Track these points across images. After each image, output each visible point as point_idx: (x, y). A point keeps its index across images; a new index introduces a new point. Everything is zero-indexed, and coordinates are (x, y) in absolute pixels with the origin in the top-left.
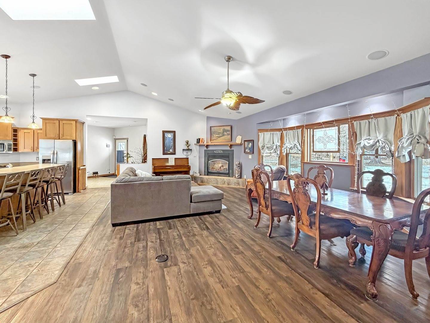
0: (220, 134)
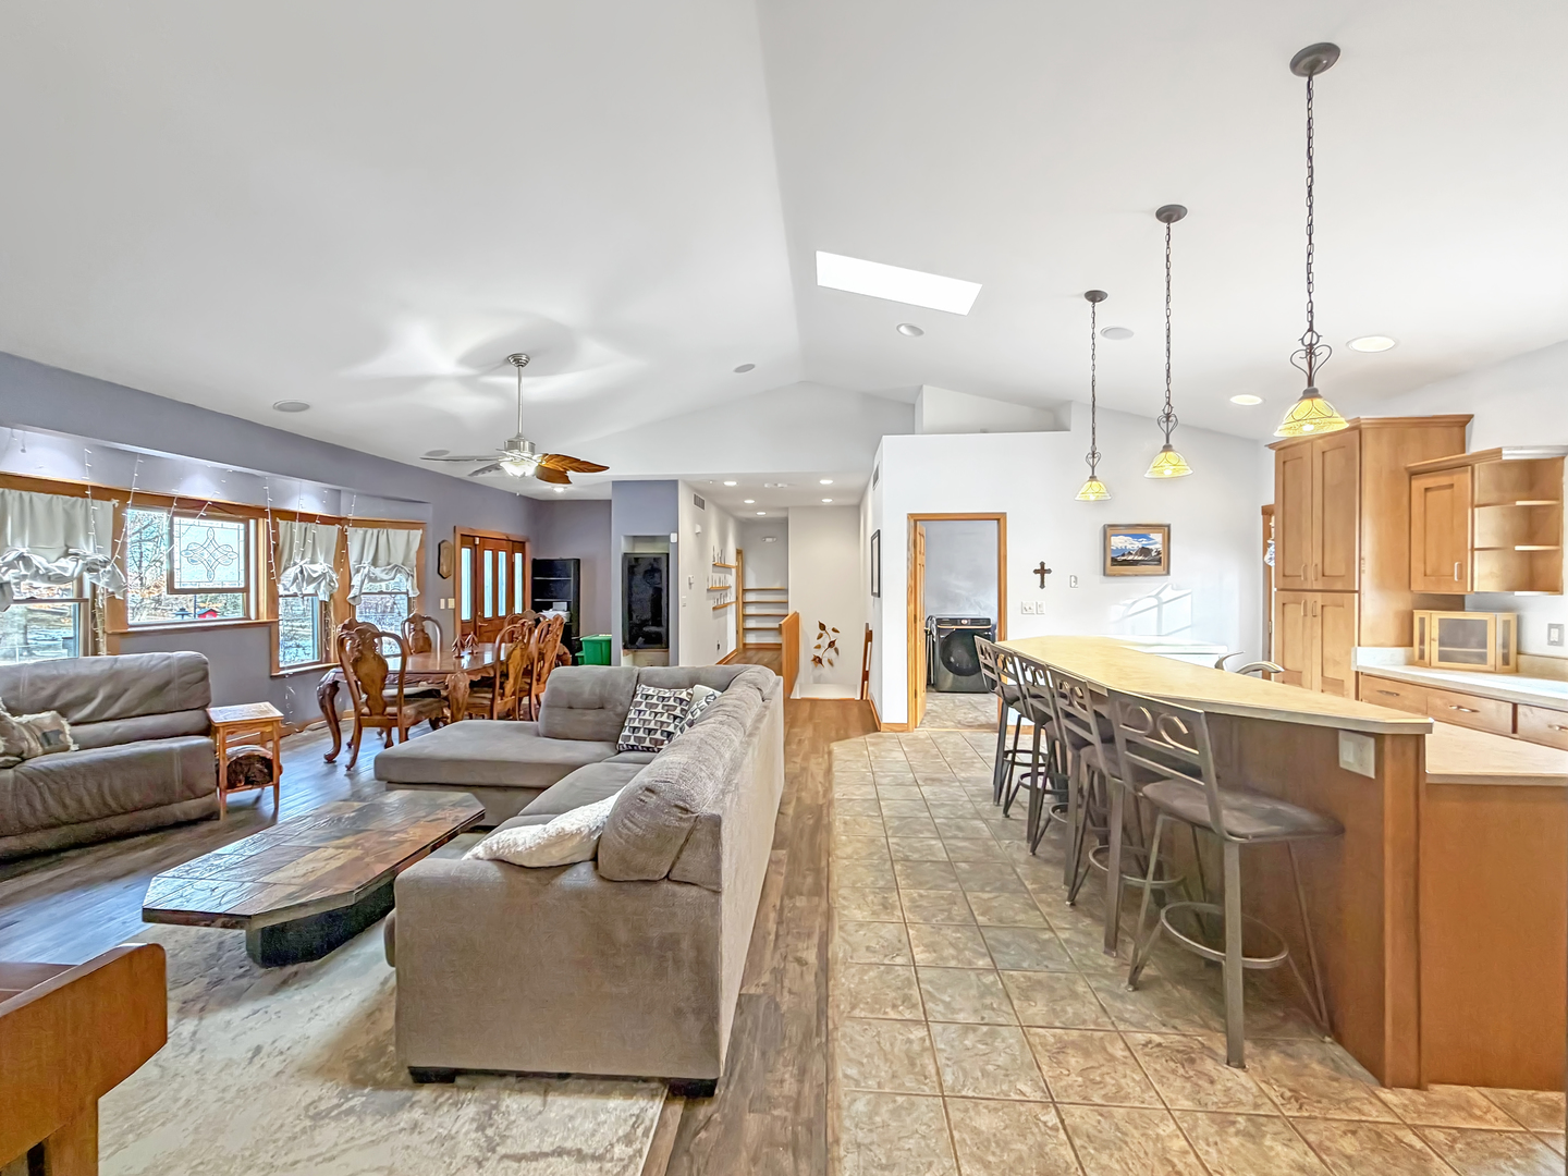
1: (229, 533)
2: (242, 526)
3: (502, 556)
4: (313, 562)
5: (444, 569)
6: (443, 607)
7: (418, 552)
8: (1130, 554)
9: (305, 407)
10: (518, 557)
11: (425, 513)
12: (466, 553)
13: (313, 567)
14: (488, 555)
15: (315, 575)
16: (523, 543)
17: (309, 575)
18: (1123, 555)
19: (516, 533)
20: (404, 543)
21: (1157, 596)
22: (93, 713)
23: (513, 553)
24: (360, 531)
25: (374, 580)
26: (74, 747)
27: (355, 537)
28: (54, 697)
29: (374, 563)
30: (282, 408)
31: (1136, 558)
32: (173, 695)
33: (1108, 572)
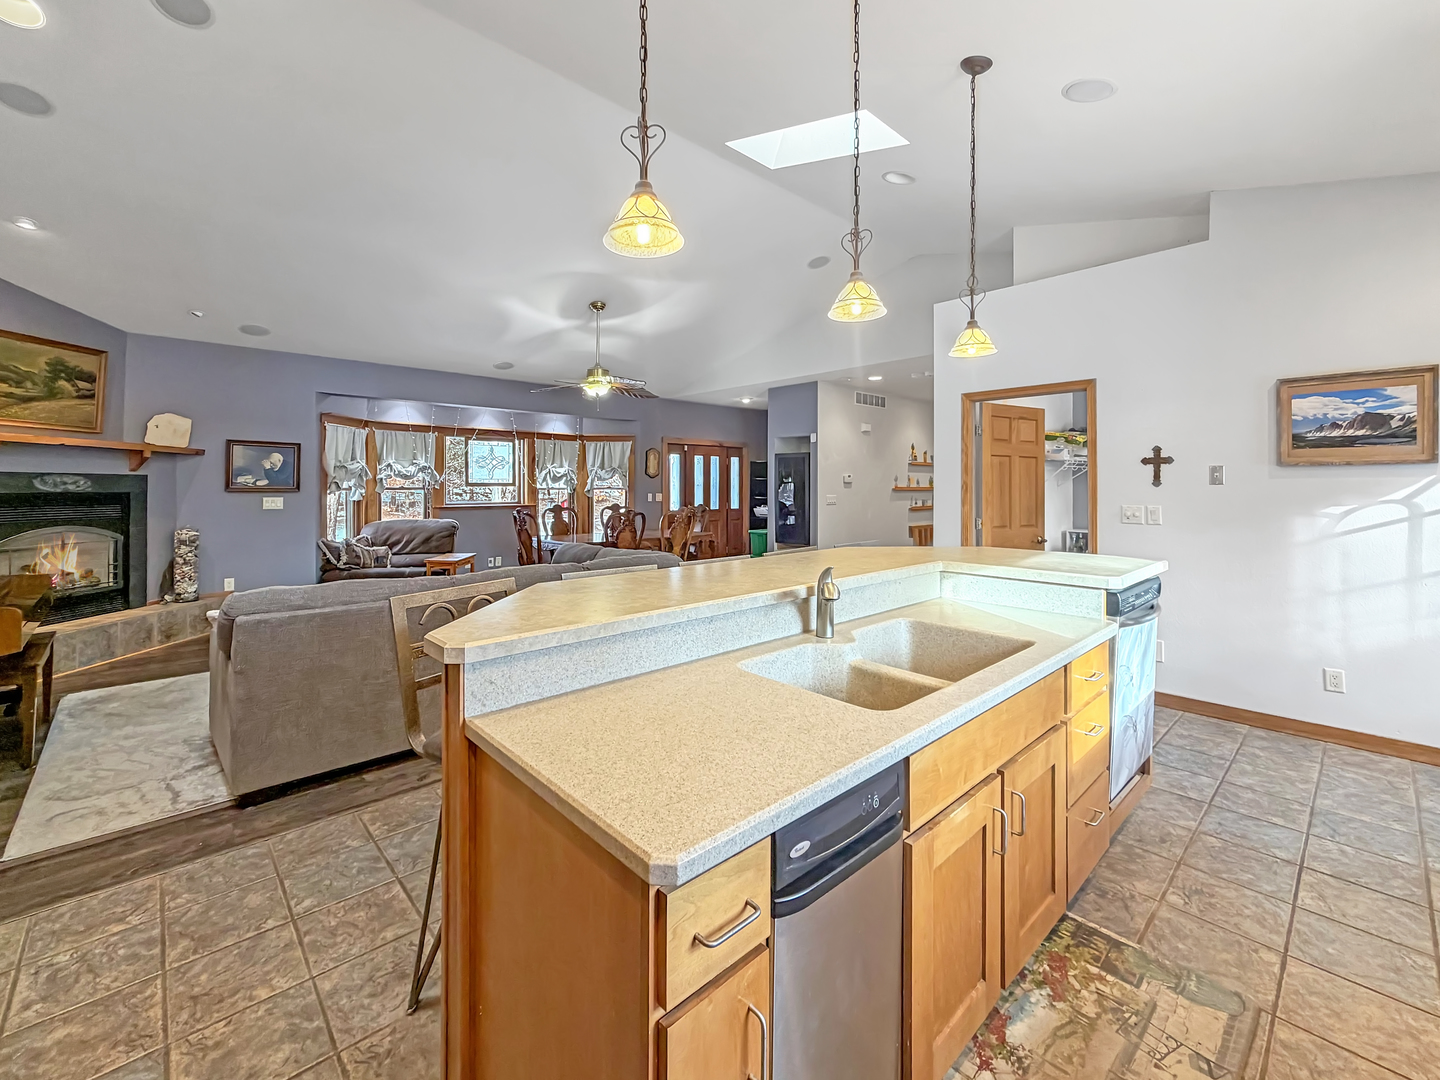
0: (29, 384)
1: (503, 449)
2: (511, 444)
3: (715, 460)
4: (561, 466)
5: (652, 471)
6: (650, 499)
7: (629, 458)
8: (1335, 425)
9: (510, 366)
10: (735, 461)
11: (634, 429)
12: (674, 459)
13: (559, 470)
14: (698, 460)
15: (559, 475)
16: (741, 448)
17: (554, 475)
18: (1321, 429)
19: (731, 441)
20: (620, 451)
21: (1406, 501)
22: (399, 550)
23: (728, 457)
24: (593, 444)
25: (600, 479)
26: (389, 566)
27: (591, 447)
28: (388, 539)
29: (602, 467)
30: (498, 367)
31: (1350, 432)
32: (434, 544)
33: (1285, 458)
